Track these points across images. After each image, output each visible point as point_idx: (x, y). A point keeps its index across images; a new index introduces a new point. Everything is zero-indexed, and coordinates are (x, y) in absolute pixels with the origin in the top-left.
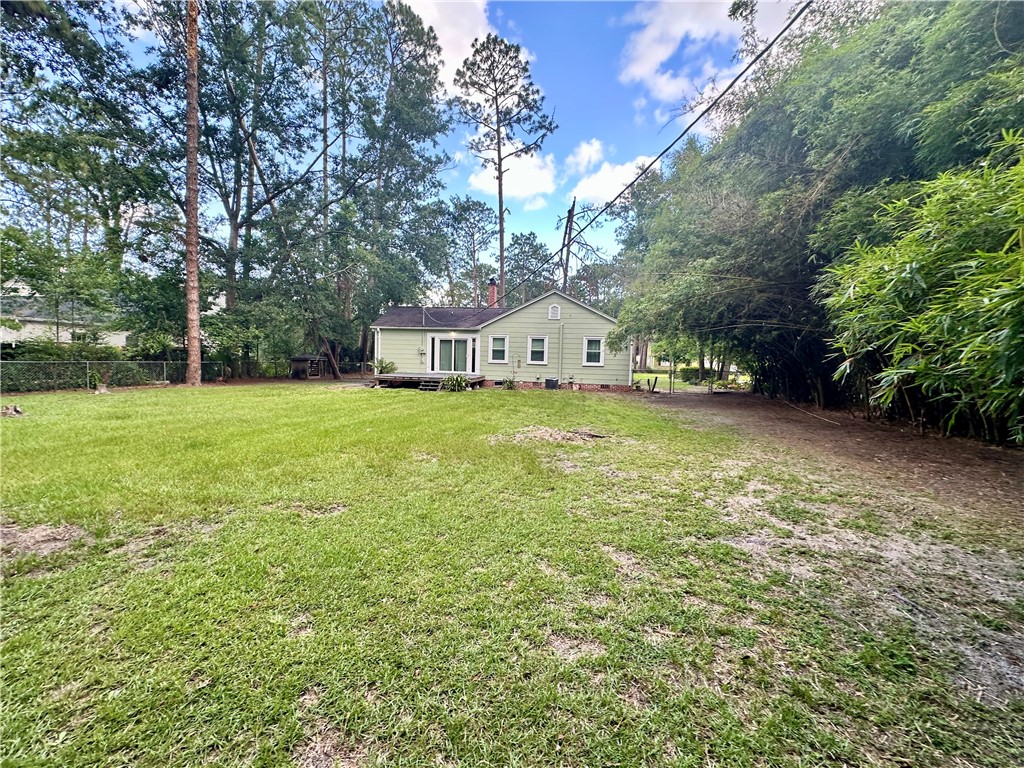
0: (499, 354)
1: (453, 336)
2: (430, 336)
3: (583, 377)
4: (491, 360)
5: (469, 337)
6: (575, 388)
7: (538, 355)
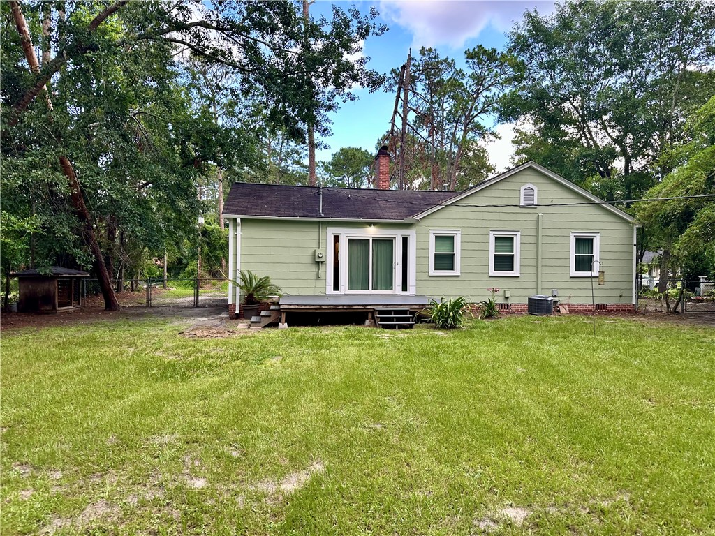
0: (445, 261)
1: (372, 232)
2: (331, 232)
3: (573, 293)
4: (433, 272)
5: (397, 235)
6: (563, 311)
7: (504, 262)
